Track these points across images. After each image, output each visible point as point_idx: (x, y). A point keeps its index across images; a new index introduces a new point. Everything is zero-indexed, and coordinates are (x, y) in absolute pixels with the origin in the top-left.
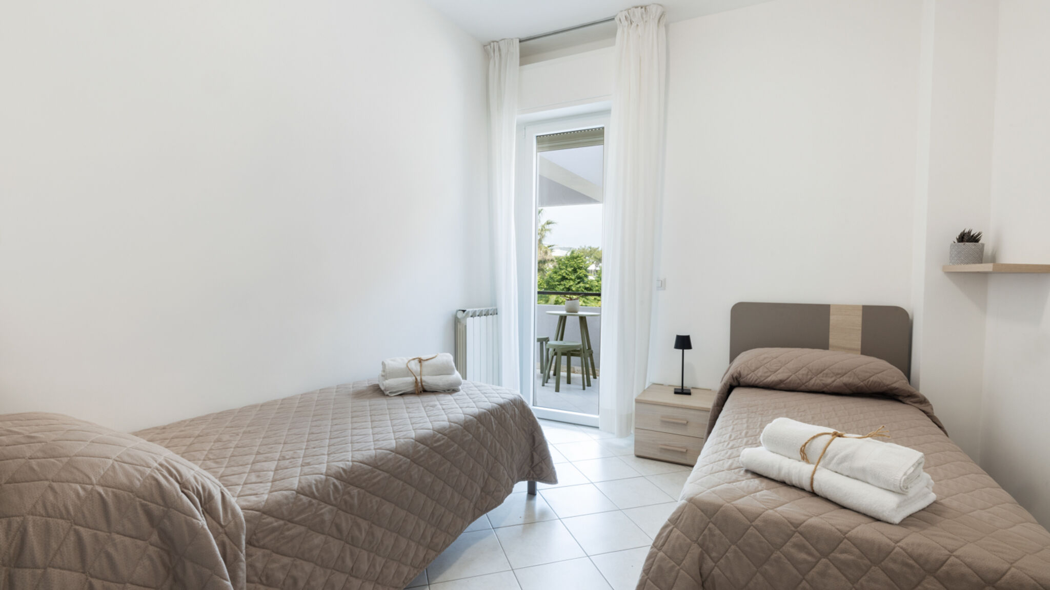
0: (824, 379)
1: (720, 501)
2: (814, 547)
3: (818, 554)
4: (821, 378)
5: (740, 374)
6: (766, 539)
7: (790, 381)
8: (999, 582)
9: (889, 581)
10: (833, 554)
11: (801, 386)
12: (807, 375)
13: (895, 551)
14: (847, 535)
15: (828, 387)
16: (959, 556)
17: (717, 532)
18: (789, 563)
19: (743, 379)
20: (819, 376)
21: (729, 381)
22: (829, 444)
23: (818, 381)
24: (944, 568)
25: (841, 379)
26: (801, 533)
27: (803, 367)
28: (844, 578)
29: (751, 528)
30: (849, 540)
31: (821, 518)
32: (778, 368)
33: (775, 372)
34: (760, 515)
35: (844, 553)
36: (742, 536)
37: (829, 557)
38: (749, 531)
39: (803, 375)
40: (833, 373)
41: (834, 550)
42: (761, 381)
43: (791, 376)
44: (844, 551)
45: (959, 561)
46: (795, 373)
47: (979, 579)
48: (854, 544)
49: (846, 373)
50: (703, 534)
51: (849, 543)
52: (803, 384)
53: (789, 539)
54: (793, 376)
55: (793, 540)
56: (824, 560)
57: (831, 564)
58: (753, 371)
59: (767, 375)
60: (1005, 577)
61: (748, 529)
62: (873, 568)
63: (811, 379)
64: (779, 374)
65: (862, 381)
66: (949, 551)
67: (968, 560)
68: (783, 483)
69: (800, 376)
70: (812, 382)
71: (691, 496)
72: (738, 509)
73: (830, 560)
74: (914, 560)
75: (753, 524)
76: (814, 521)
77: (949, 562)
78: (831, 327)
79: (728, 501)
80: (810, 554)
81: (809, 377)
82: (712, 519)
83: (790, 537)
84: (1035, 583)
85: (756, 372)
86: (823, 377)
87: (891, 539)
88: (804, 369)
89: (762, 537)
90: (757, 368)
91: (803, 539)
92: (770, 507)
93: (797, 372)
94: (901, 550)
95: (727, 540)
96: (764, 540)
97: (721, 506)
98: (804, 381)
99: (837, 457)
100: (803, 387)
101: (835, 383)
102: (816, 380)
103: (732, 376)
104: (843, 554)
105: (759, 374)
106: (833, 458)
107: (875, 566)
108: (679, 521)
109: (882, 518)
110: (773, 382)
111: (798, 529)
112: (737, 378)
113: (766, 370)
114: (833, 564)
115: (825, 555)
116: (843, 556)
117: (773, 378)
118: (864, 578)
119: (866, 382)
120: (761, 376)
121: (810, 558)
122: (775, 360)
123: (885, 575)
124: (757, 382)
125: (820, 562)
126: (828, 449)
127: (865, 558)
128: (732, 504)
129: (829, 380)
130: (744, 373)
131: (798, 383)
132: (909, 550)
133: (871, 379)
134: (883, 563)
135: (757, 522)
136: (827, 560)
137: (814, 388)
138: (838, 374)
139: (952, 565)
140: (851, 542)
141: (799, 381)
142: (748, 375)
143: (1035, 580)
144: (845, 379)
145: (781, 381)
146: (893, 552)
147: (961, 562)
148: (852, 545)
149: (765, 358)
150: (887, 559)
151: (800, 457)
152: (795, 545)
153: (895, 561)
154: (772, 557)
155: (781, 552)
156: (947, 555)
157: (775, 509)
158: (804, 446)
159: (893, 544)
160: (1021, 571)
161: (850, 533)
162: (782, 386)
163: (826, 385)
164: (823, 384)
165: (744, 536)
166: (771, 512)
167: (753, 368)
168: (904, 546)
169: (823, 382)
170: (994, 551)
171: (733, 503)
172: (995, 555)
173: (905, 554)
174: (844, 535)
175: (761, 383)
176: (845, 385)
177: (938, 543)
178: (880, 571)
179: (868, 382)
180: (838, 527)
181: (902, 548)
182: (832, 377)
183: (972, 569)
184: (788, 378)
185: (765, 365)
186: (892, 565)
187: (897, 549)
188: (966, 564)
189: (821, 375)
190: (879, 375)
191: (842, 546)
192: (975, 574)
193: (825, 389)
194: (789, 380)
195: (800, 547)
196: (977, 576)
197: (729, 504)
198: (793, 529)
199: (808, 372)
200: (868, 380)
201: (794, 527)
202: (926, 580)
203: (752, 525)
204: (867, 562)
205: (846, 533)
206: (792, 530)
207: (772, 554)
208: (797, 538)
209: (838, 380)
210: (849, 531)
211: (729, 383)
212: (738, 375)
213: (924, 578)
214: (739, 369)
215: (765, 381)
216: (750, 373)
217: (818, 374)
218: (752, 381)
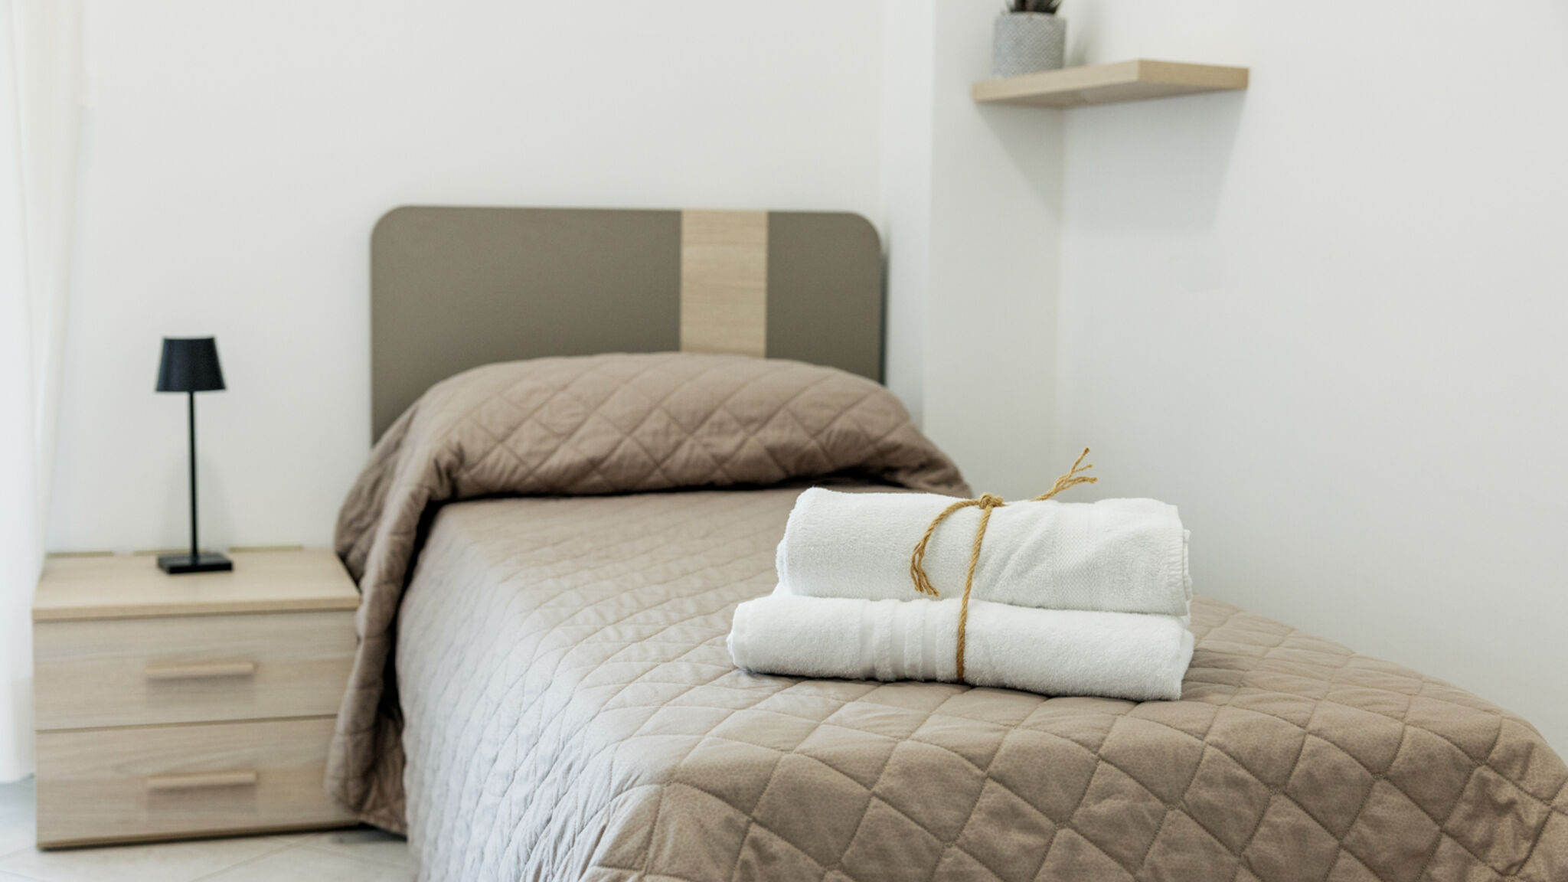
0: (714, 440)
1: (761, 753)
2: (1036, 807)
3: (1044, 821)
4: (705, 440)
5: (460, 455)
6: (918, 823)
7: (621, 458)
8: (1394, 764)
9: (1207, 837)
10: (1081, 810)
11: (650, 474)
12: (667, 433)
13: (1206, 757)
14: (1101, 751)
15: (727, 466)
16: (1319, 730)
17: (778, 845)
18: (984, 869)
19: (473, 472)
20: (699, 433)
21: (427, 483)
22: (983, 529)
23: (699, 451)
24: (1301, 766)
25: (761, 434)
26: (1000, 779)
27: (650, 411)
28: (1113, 864)
29: (872, 804)
30: (1108, 762)
31: (1028, 727)
32: (575, 420)
33: (570, 434)
34: (887, 760)
35: (1104, 798)
36: (854, 834)
37: (1075, 821)
38: (870, 812)
39: (655, 433)
40: (738, 419)
41: (1081, 799)
42: (531, 472)
43: (620, 442)
44: (1105, 794)
45: (1322, 740)
46: (630, 433)
47: (1362, 769)
48: (1123, 769)
49: (769, 418)
50: (739, 863)
51: (1112, 767)
52: (657, 464)
53: (974, 804)
54: (628, 441)
55: (984, 801)
56: (1064, 834)
57: (1081, 838)
58: (502, 440)
59: (546, 447)
60: (1402, 750)
61: (866, 807)
62: (1170, 815)
63: (678, 444)
64: (582, 439)
65: (814, 436)
66: (1299, 726)
67: (1337, 734)
68: (870, 678)
69: (648, 441)
70: (683, 454)
71: (668, 764)
72: (823, 761)
73: (1076, 829)
74: (1244, 766)
75: (876, 789)
76: (1016, 738)
77: (1306, 749)
78: (685, 284)
79: (787, 746)
80: (1030, 828)
81: (673, 439)
82: (755, 813)
83: (975, 796)
84: (1449, 743)
85: (510, 442)
86: (710, 434)
87: (1189, 732)
88: (656, 413)
89: (907, 820)
90: (513, 429)
91: (1008, 792)
92: (899, 734)
93: (635, 428)
94: (1217, 751)
95: (810, 861)
96: (915, 827)
97: (773, 765)
98: (660, 455)
99: (1014, 557)
100: (656, 477)
101: (746, 452)
102: (692, 447)
103: (436, 463)
104: (1104, 802)
105: (523, 449)
106: (1003, 564)
107: (1173, 809)
108: (652, 851)
109: (1147, 695)
110: (568, 469)
111: (991, 768)
112: (449, 471)
113: (540, 432)
114: (1085, 836)
115: (1061, 819)
116: (1104, 808)
117: (565, 457)
118: (1157, 846)
119: (822, 438)
120: (530, 454)
121: (1031, 840)
122: (561, 396)
123: (1196, 824)
124: (516, 477)
125: (1055, 840)
126: (986, 542)
127: (1150, 795)
128: (802, 752)
129: (726, 445)
130: (474, 449)
131: (644, 465)
132: (1232, 747)
133: (837, 426)
134: (1187, 796)
135: (885, 782)
136: (1071, 831)
137: (689, 475)
138: (751, 421)
139: (1313, 754)
140: (1116, 766)
141: (643, 457)
142: (486, 454)
143: (1448, 739)
144: (773, 435)
145: (593, 464)
146: (1203, 762)
147: (1327, 743)
148: (1119, 772)
149: (532, 392)
150: (1193, 782)
151: (910, 585)
152: (996, 815)
153: (1209, 781)
154: (941, 868)
155: (960, 847)
156: (1299, 735)
157: (915, 735)
158: (920, 550)
159: (1198, 742)
160: (1422, 728)
161: (1106, 743)
162: (596, 478)
163: (721, 461)
164: (714, 456)
165: (858, 834)
166: (908, 744)
167: (500, 430)
168: (1221, 740)
169: (714, 450)
170: (1366, 705)
171: (803, 746)
172: (1369, 711)
173: (1226, 757)
174: (1095, 753)
175: (531, 479)
176: (772, 451)
177: (1274, 715)
178: (1185, 818)
179: (829, 436)
180: (1077, 736)
181: (1217, 746)
182: (735, 432)
183: (1348, 752)
184: (613, 450)
185: (537, 415)
186: (1207, 795)
187: (1210, 751)
188: (1333, 743)
189: (705, 428)
190: (854, 412)
191: (1097, 781)
192: (1353, 760)
193: (718, 475)
194: (614, 458)
195: (1006, 817)
196: (1358, 765)
197: (792, 755)
198: (978, 772)
199: (668, 425)
200: (826, 433)
201: (979, 767)
202: (1271, 808)
203: (875, 794)
204: (1156, 804)
205: (1099, 746)
206: (977, 777)
207: (938, 861)
208: (994, 795)
209: (752, 440)
210: (1103, 739)
211: (426, 492)
212: (454, 459)
213: (1267, 803)
214: (455, 438)
215: (544, 468)
216: (492, 449)
217: (696, 428)
218: (502, 473)
